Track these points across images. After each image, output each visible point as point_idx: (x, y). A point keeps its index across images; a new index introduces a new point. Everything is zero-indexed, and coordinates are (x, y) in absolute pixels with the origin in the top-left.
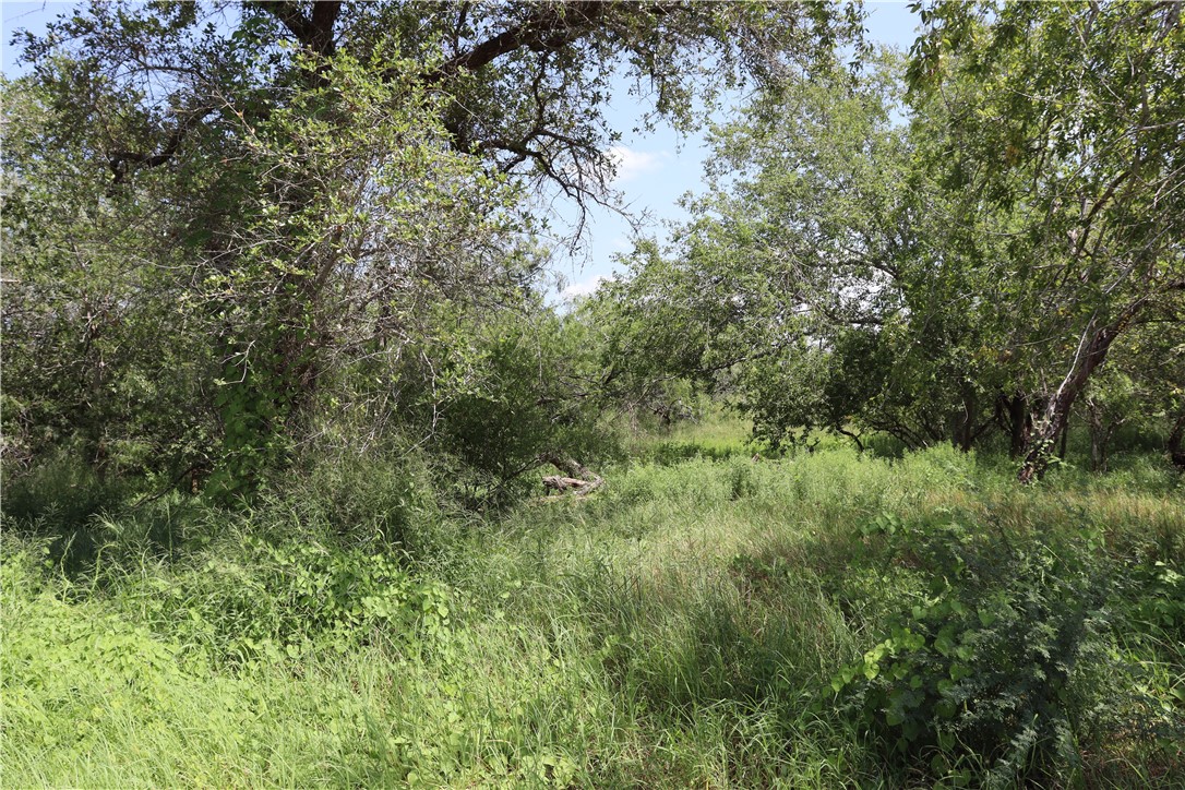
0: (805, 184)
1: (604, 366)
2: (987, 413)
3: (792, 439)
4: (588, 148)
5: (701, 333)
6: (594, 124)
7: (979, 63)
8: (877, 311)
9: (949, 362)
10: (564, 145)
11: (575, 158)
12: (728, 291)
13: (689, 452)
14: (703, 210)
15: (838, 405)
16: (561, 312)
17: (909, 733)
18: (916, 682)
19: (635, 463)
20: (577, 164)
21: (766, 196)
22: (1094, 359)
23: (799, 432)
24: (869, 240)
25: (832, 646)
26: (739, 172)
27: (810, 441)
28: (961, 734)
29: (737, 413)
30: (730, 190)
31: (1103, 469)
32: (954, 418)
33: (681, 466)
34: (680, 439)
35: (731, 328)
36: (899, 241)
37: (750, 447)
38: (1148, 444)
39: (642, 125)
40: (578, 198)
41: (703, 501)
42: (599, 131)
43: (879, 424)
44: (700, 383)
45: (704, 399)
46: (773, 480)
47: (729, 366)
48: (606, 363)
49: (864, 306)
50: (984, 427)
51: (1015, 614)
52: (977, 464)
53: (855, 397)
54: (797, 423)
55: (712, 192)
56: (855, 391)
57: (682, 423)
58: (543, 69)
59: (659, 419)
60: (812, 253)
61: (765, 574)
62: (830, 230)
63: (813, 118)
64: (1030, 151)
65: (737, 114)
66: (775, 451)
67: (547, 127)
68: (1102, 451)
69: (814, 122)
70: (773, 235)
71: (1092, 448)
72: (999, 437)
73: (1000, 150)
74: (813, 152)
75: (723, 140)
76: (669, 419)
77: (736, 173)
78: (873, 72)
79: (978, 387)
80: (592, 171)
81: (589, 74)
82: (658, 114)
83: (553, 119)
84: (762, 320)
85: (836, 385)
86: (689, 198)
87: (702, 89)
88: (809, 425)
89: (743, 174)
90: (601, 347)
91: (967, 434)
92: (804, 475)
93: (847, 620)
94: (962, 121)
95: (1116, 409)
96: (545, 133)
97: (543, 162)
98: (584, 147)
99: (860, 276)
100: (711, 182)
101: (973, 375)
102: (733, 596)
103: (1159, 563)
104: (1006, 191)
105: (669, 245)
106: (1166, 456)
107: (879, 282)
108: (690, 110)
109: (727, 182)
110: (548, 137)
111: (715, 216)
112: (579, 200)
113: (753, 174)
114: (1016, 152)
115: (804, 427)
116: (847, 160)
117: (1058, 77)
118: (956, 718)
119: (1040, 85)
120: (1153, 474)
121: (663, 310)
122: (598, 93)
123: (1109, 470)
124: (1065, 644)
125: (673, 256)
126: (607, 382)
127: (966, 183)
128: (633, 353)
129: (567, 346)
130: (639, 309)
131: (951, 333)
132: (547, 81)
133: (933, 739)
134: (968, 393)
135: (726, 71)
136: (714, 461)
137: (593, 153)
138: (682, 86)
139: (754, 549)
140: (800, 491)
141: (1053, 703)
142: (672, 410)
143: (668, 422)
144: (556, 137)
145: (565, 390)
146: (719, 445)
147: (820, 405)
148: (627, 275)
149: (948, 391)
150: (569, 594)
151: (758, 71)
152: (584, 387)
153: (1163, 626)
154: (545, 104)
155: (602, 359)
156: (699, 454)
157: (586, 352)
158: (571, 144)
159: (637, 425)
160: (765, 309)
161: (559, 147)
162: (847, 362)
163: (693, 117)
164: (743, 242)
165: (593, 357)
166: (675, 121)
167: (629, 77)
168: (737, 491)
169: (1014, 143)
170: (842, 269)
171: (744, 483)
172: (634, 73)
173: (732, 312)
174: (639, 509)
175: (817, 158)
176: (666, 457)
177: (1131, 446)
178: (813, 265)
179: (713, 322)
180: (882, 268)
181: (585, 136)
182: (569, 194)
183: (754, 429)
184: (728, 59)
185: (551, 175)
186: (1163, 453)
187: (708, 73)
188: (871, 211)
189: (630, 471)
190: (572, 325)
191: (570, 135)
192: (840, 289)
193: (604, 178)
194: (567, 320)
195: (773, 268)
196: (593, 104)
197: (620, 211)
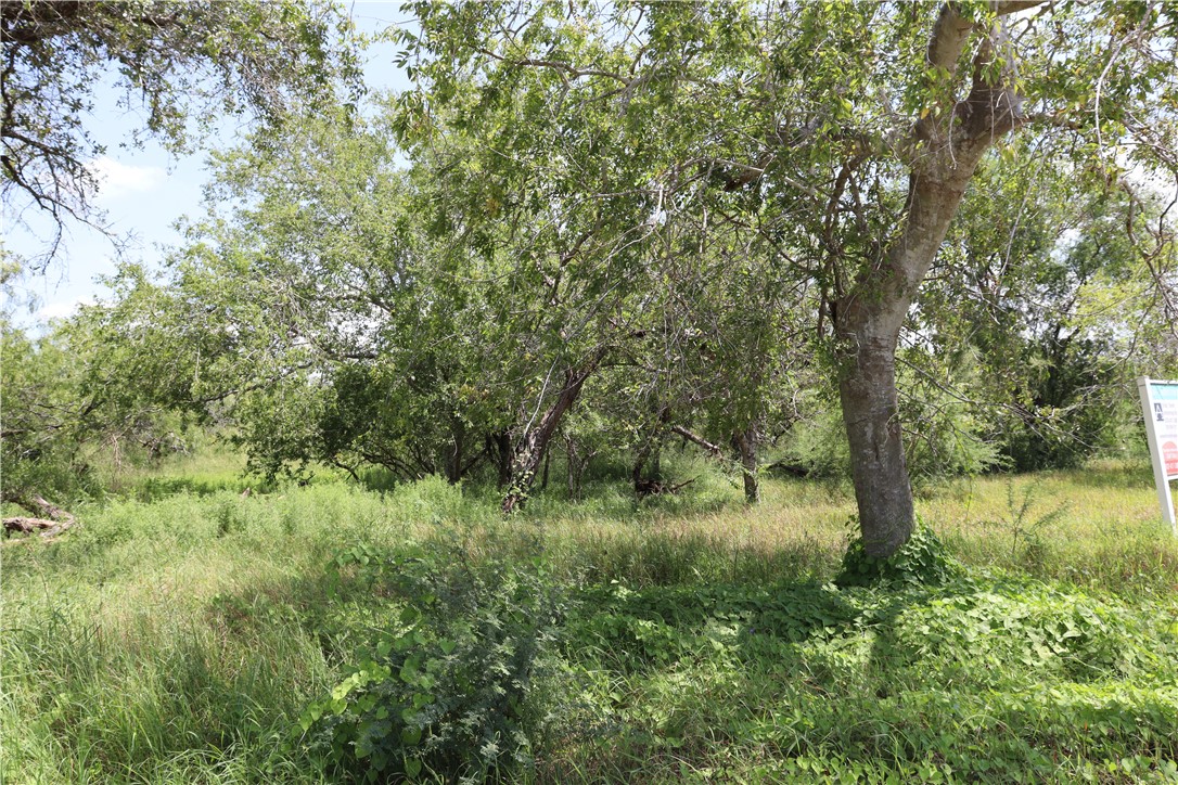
0: (306, 218)
1: (83, 396)
2: (479, 446)
3: (289, 473)
4: (67, 159)
5: (190, 364)
6: (74, 132)
7: (465, 119)
8: (374, 346)
9: (440, 398)
10: (38, 151)
11: (52, 167)
12: (220, 321)
13: (176, 487)
14: (199, 235)
15: (334, 437)
16: (32, 335)
17: (378, 764)
18: (382, 713)
19: (114, 501)
20: (54, 175)
21: (266, 227)
22: (568, 398)
23: (295, 465)
24: (368, 276)
25: (311, 682)
26: (239, 199)
27: (306, 475)
28: (427, 758)
29: (232, 445)
30: (228, 218)
31: (577, 497)
32: (444, 451)
33: (165, 502)
34: (170, 474)
35: (223, 359)
36: (397, 279)
37: (245, 481)
38: (616, 474)
39: (129, 141)
40: (54, 212)
41: (185, 539)
42: (81, 141)
43: (374, 456)
44: (192, 414)
45: (196, 431)
46: (261, 515)
47: (221, 398)
48: (85, 392)
49: (362, 341)
50: (476, 459)
51: (475, 638)
52: (464, 496)
53: (349, 430)
54: (293, 456)
55: (210, 218)
56: (350, 424)
57: (173, 457)
58: (12, 62)
59: (149, 452)
60: (312, 286)
61: (245, 614)
62: (330, 265)
63: (318, 152)
64: (509, 206)
65: (241, 140)
66: (269, 486)
67: (16, 129)
68: (577, 481)
69: (319, 157)
70: (270, 266)
71: (568, 479)
72: (490, 469)
73: (481, 201)
74: (315, 185)
75: (225, 165)
76: (160, 451)
77: (236, 201)
78: (380, 114)
79: (467, 422)
80: (71, 184)
81: (69, 78)
82: (149, 131)
83: (25, 121)
84: (256, 352)
85: (331, 419)
86: (184, 221)
87: (199, 111)
88: (306, 458)
89: (244, 201)
90: (78, 375)
91: (458, 467)
92: (294, 509)
93: (326, 655)
94: (448, 170)
95: (589, 442)
96: (14, 136)
97: (10, 167)
98: (61, 156)
99: (357, 311)
100: (209, 207)
101: (462, 409)
102: (208, 638)
103: (614, 581)
104: (486, 240)
105: (162, 269)
106: (632, 484)
107: (377, 320)
108: (184, 131)
109: (227, 209)
110: (17, 141)
111: (212, 244)
112: (55, 215)
113: (254, 202)
114: (497, 204)
115: (300, 460)
116: (349, 197)
117: (531, 141)
118: (422, 744)
119: (517, 146)
120: (619, 501)
121: (150, 337)
122: (79, 100)
123: (583, 498)
124: (520, 663)
125: (163, 281)
126: (86, 413)
127: (449, 229)
128: (116, 382)
129: (39, 373)
130: (124, 336)
131: (443, 370)
132: (18, 78)
133: (401, 767)
134: (458, 426)
135: (225, 96)
136: (201, 497)
137: (72, 165)
138: (176, 105)
139: (235, 587)
140: (289, 527)
141: (511, 719)
142: (163, 443)
143: (159, 455)
144: (27, 141)
145: (37, 422)
146: (211, 479)
147: (315, 438)
148: (110, 299)
149: (439, 426)
150: (13, 650)
151: (258, 100)
152: (58, 418)
153: (610, 638)
154: (14, 102)
155: (81, 388)
156: (185, 490)
157: (61, 380)
158: (46, 151)
159: (123, 459)
160: (259, 342)
161: (31, 154)
162: (342, 397)
163: (187, 140)
164: (240, 271)
165: (71, 385)
166: (167, 141)
167: (118, 88)
168: (225, 528)
169: (495, 196)
170: (340, 303)
171: (231, 519)
172: (124, 84)
173: (226, 343)
174: (116, 550)
175: (320, 193)
176: (150, 493)
177: (603, 475)
178: (311, 298)
179: (205, 353)
180: (381, 305)
181: (63, 145)
182: (43, 207)
183: (249, 462)
184: (227, 84)
185: (21, 184)
186: (628, 481)
187: (205, 95)
188: (370, 248)
189: (107, 509)
190: (46, 350)
191: (45, 142)
192: (340, 323)
193: (86, 193)
194: (41, 343)
195: (269, 300)
196: (73, 111)
197: (102, 231)
